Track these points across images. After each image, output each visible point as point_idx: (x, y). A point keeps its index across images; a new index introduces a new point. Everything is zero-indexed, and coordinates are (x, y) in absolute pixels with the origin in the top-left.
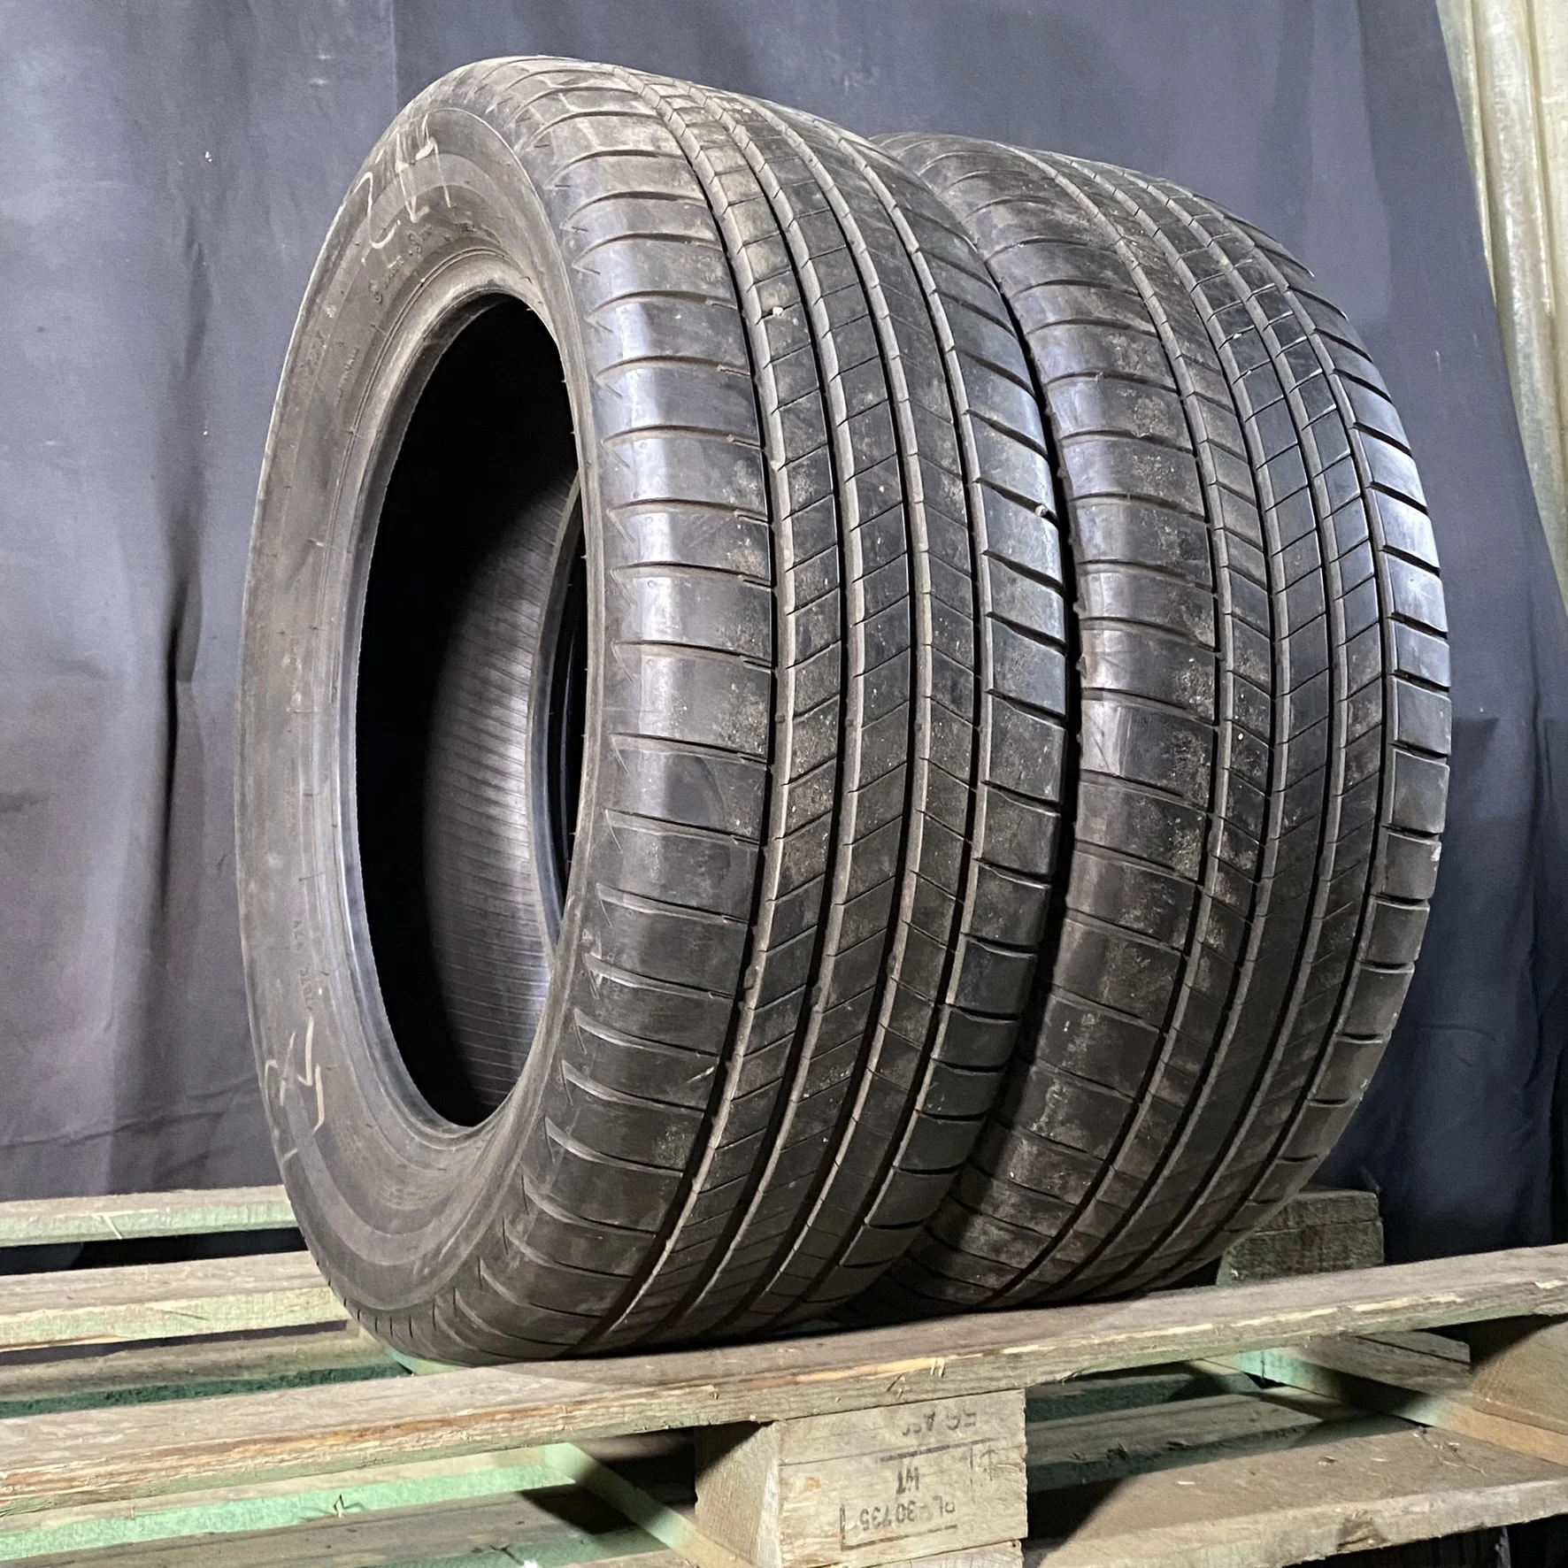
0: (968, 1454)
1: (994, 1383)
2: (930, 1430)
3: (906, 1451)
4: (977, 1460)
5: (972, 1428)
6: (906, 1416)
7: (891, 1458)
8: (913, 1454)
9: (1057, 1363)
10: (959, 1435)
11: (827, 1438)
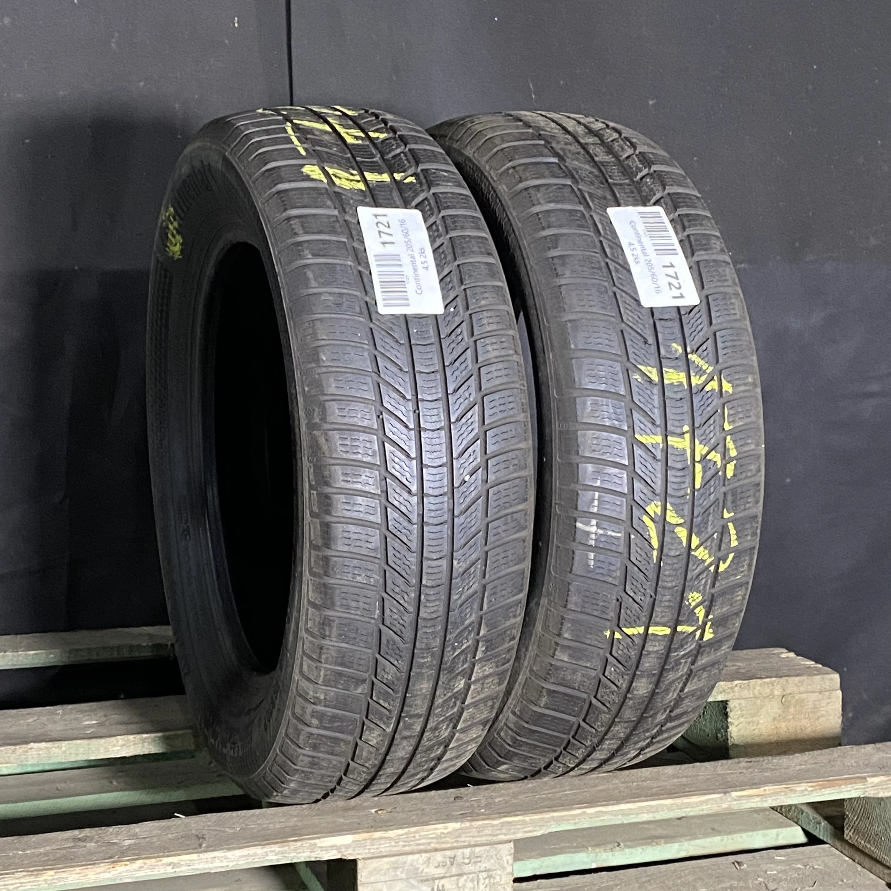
0: (475, 878)
1: (495, 838)
2: (452, 864)
3: (436, 876)
4: (482, 881)
5: (479, 864)
6: (439, 857)
7: (427, 880)
8: (443, 878)
9: (535, 826)
10: (471, 868)
11: (388, 869)
